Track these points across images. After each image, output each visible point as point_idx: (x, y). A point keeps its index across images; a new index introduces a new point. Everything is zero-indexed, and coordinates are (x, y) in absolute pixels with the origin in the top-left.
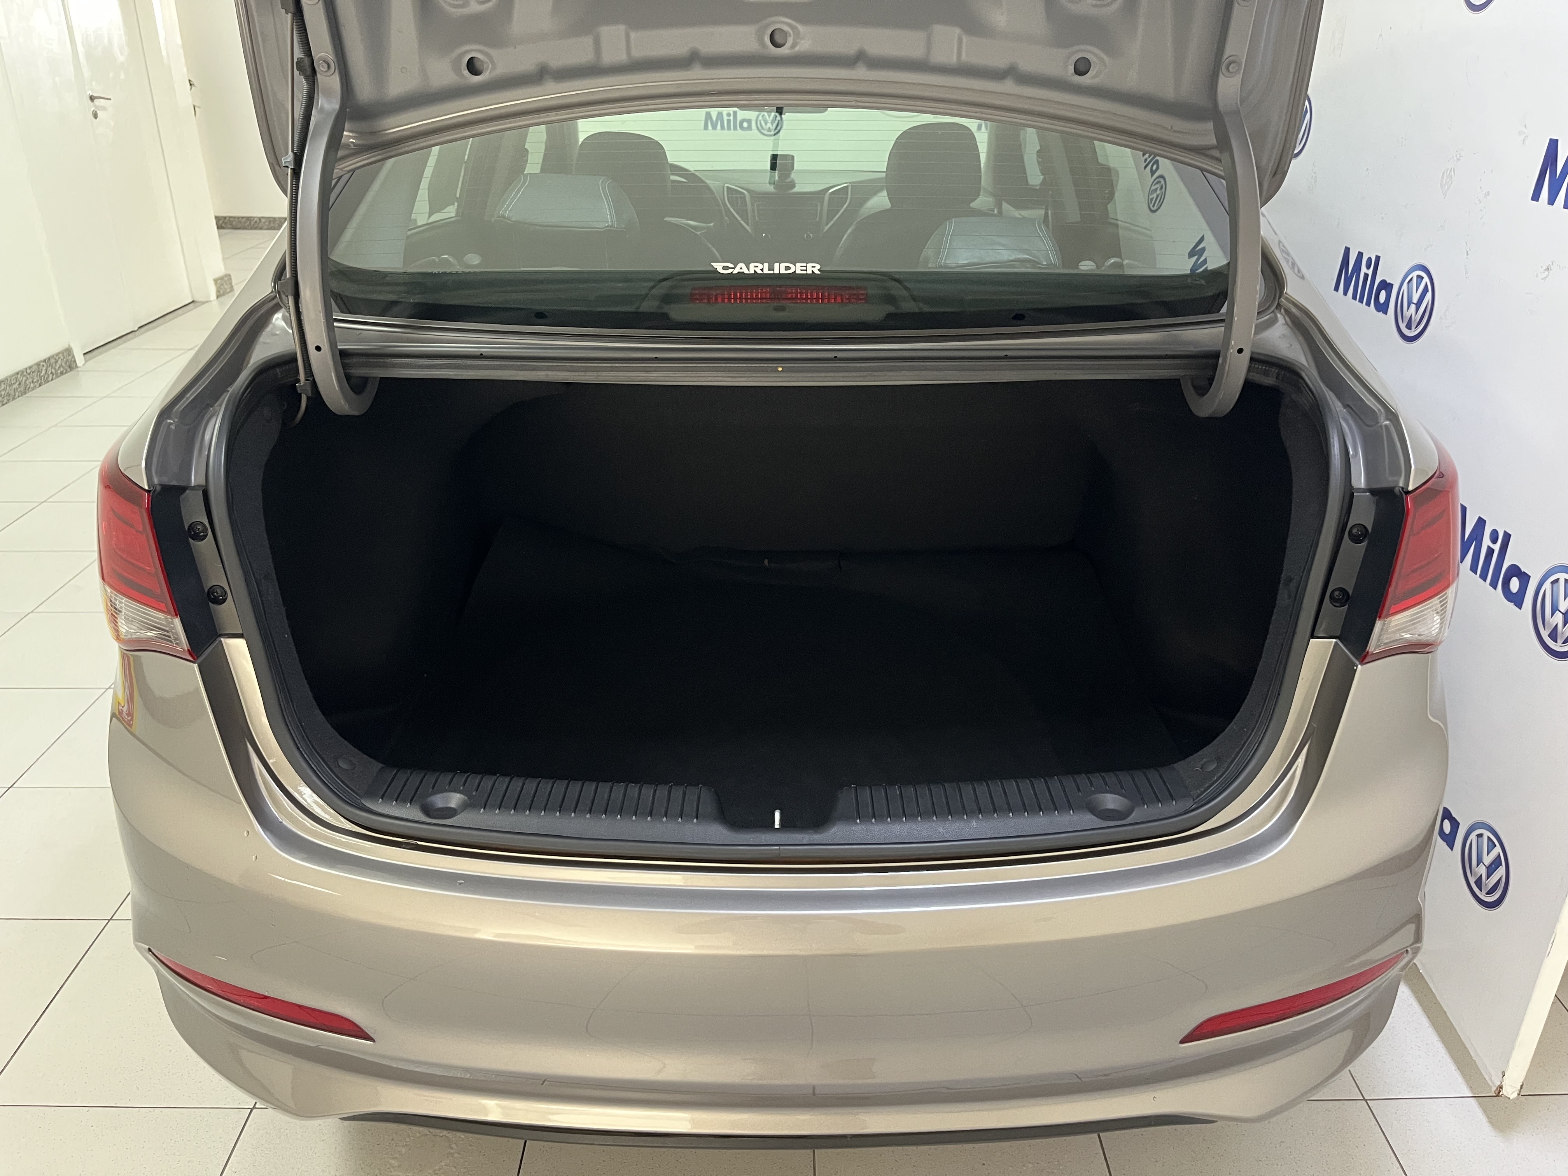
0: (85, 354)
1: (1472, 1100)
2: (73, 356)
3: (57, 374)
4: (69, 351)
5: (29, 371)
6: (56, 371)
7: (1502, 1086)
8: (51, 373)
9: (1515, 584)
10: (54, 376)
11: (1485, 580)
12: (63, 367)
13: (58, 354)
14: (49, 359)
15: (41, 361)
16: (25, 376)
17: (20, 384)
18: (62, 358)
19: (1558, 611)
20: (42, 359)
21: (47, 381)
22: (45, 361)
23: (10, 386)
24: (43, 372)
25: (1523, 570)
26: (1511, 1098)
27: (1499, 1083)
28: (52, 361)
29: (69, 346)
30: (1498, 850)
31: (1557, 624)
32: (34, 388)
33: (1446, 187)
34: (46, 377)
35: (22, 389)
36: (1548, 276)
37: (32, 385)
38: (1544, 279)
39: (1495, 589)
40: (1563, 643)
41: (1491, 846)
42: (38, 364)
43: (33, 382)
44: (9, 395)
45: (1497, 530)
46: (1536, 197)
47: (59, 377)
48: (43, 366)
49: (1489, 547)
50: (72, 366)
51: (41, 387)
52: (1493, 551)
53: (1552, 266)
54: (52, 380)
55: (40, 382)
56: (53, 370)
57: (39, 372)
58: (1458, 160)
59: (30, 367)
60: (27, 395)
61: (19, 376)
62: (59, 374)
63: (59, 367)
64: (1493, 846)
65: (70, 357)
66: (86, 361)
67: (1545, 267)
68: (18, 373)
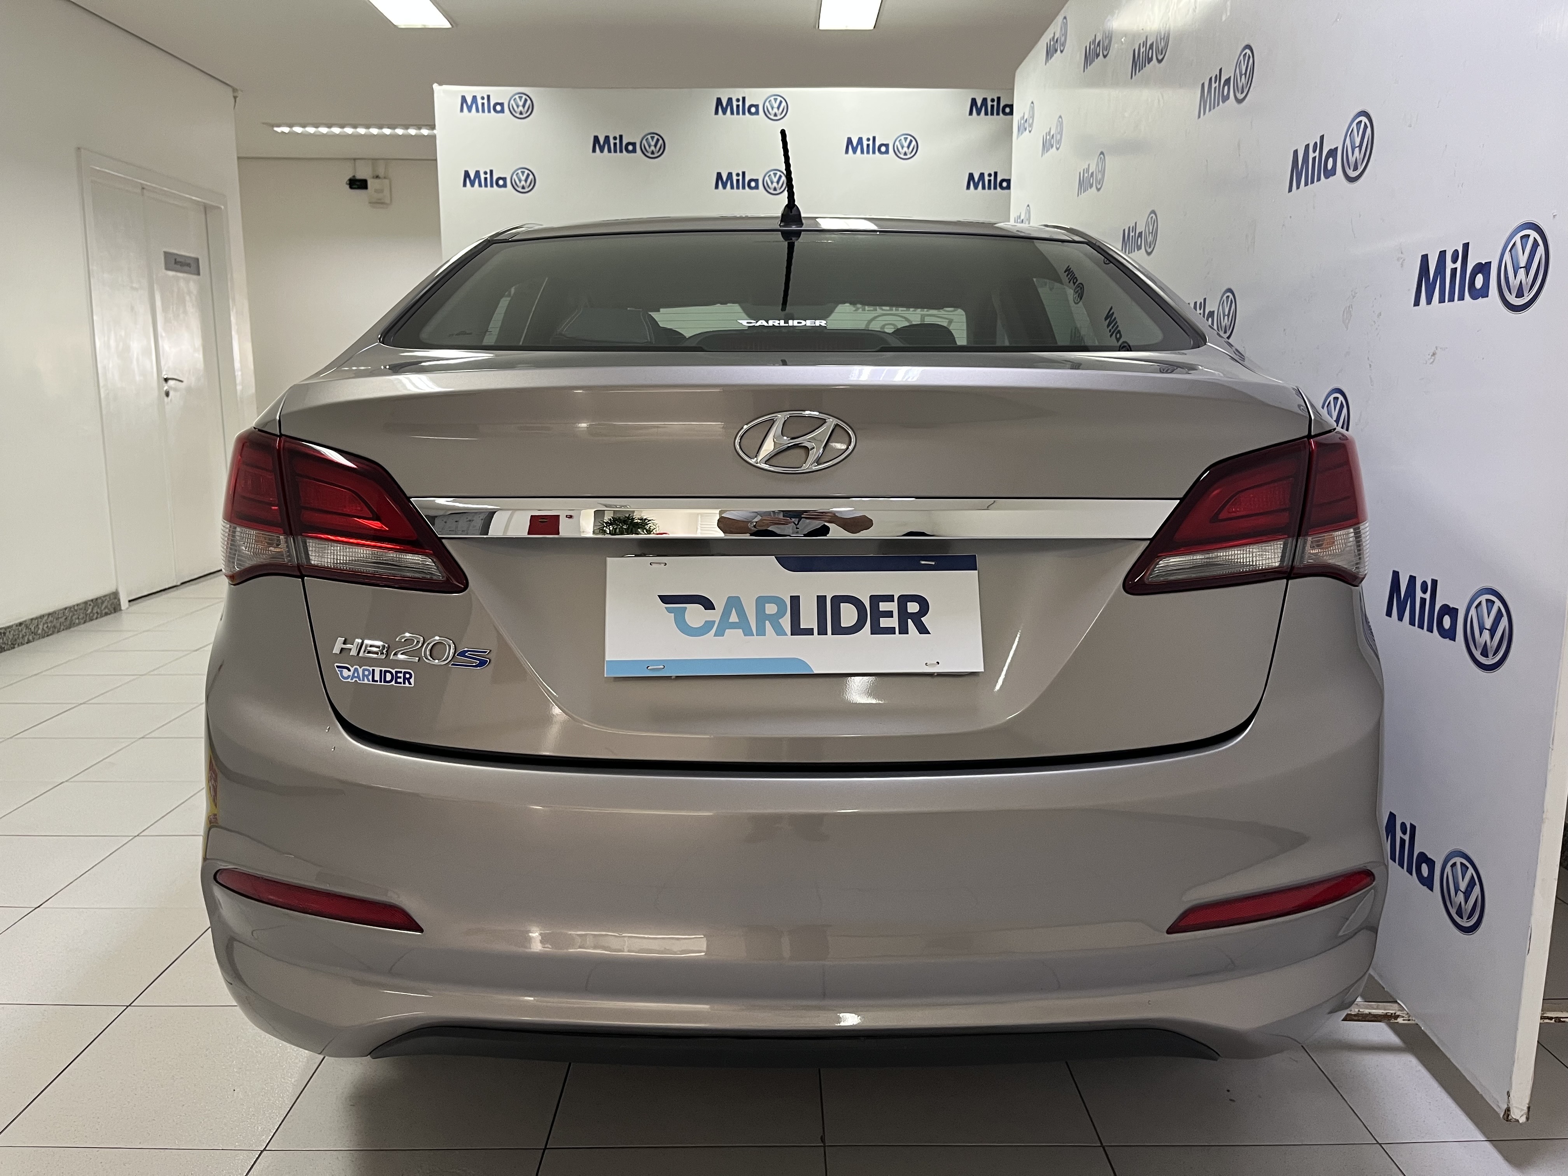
0: (130, 601)
1: (1487, 1143)
2: (119, 600)
3: (101, 613)
4: (115, 595)
5: (76, 608)
6: (101, 611)
7: (1509, 1108)
8: (97, 613)
9: (1447, 622)
10: (99, 616)
11: (1423, 628)
12: (109, 609)
13: (105, 596)
14: (97, 599)
15: (89, 601)
16: (72, 611)
17: (66, 619)
18: (108, 599)
19: (1484, 630)
20: (90, 598)
21: (91, 620)
22: (92, 600)
23: (57, 619)
24: (90, 611)
25: (1451, 606)
26: (1521, 1122)
27: (1506, 1106)
28: (99, 601)
29: (117, 590)
30: (1471, 870)
31: (1486, 641)
32: (79, 624)
33: (1347, 321)
34: (91, 615)
35: (68, 623)
36: (1434, 360)
37: (77, 621)
38: (1432, 363)
39: (1432, 632)
40: (1493, 656)
41: (1464, 868)
42: (86, 603)
43: (78, 618)
44: (55, 627)
45: (1426, 581)
46: (1417, 303)
47: (102, 617)
48: (90, 605)
49: (1421, 598)
50: (116, 608)
51: (85, 624)
52: (1425, 599)
53: (1436, 351)
54: (97, 618)
55: (85, 619)
56: (99, 611)
57: (85, 609)
58: (1354, 297)
59: (78, 605)
60: (72, 629)
61: (66, 612)
62: (104, 614)
63: (105, 609)
64: (1466, 869)
65: (116, 600)
66: (130, 606)
67: (1431, 354)
68: (66, 609)
